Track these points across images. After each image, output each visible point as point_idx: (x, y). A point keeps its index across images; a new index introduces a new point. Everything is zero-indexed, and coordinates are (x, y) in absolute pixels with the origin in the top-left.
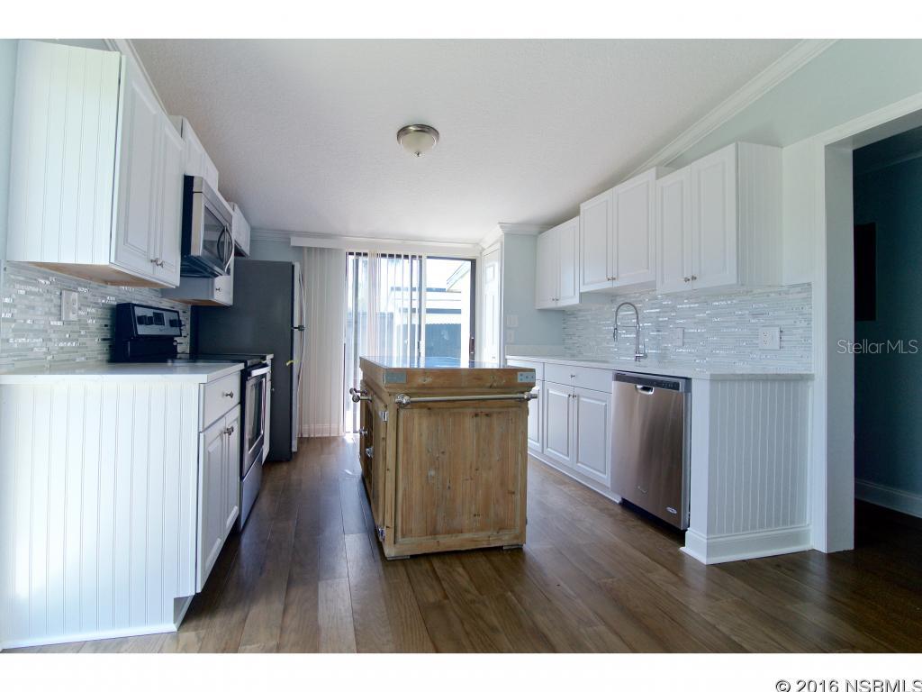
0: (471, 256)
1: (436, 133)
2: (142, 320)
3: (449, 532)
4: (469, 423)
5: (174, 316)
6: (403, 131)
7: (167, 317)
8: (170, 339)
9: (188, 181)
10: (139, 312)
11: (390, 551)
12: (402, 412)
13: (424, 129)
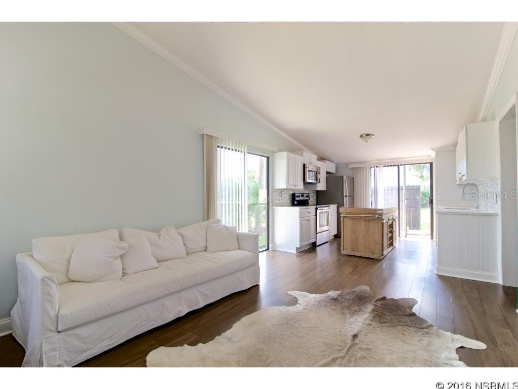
0: (430, 162)
1: (373, 135)
2: (297, 196)
3: (358, 251)
4: (363, 223)
5: (308, 195)
6: (361, 136)
7: (305, 195)
8: (307, 200)
9: (304, 165)
10: (297, 195)
11: (343, 252)
12: (345, 219)
13: (367, 135)
